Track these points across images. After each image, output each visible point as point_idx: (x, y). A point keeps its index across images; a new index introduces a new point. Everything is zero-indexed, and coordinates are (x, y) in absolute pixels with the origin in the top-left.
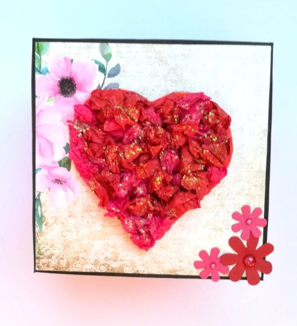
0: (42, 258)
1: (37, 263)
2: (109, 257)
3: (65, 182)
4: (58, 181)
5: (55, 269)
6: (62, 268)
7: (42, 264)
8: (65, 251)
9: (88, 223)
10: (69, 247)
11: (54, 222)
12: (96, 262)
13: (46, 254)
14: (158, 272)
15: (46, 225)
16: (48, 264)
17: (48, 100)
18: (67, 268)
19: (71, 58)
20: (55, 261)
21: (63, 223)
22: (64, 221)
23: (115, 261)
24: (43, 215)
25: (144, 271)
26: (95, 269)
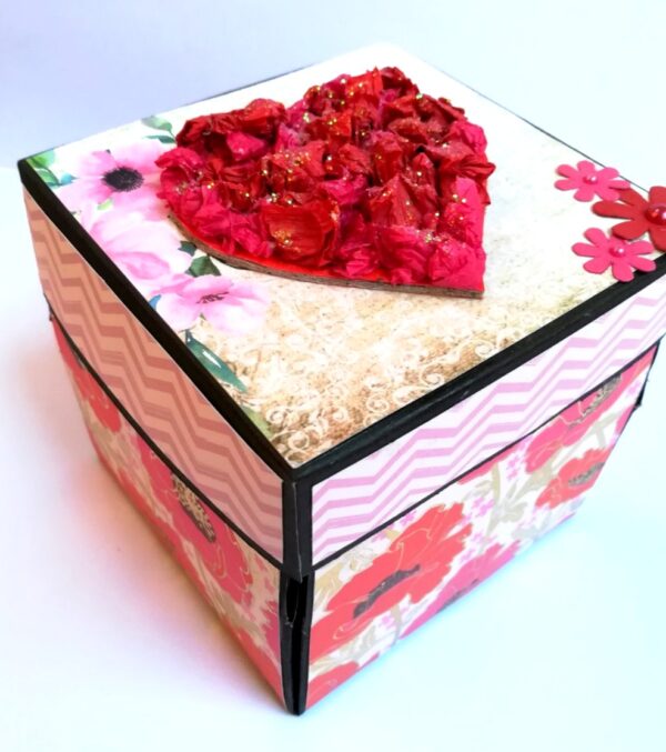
0: (289, 435)
1: (285, 453)
2: (425, 353)
3: (226, 293)
4: (210, 298)
5: (336, 438)
6: (350, 426)
7: (298, 446)
8: (327, 393)
9: (329, 327)
10: (329, 382)
11: (259, 360)
12: (410, 376)
13: (290, 423)
14: (544, 319)
15: (244, 372)
16: (311, 436)
17: (99, 208)
18: (361, 421)
19: (104, 148)
20: (320, 423)
21: (279, 353)
22: (278, 348)
23: (445, 353)
24: (224, 360)
25: (517, 334)
26: (423, 388)
